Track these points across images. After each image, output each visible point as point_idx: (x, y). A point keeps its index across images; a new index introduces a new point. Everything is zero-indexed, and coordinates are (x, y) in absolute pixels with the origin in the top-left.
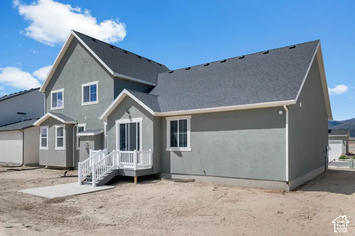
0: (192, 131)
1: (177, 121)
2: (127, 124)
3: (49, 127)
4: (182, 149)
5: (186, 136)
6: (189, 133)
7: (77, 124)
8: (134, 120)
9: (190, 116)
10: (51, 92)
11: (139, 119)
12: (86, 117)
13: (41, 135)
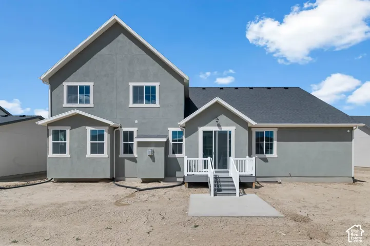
0: (278, 141)
1: (263, 132)
2: (215, 132)
3: (72, 129)
4: (268, 156)
5: (272, 145)
6: (275, 143)
7: (121, 127)
9: (277, 129)
10: (64, 83)
11: (231, 128)
12: (137, 121)
13: (51, 137)
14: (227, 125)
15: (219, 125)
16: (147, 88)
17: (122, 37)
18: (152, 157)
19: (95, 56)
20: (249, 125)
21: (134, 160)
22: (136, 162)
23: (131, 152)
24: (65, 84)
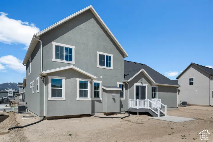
1: (154, 87)
2: (140, 86)
3: (66, 79)
5: (156, 93)
6: (157, 92)
8: (144, 85)
9: (158, 86)
10: (53, 42)
11: (146, 85)
12: (101, 77)
13: (50, 85)
14: (145, 83)
15: (142, 83)
16: (107, 56)
17: (92, 20)
18: (114, 99)
19: (76, 28)
20: (152, 84)
21: (100, 101)
22: (101, 103)
23: (98, 96)
24: (54, 44)
